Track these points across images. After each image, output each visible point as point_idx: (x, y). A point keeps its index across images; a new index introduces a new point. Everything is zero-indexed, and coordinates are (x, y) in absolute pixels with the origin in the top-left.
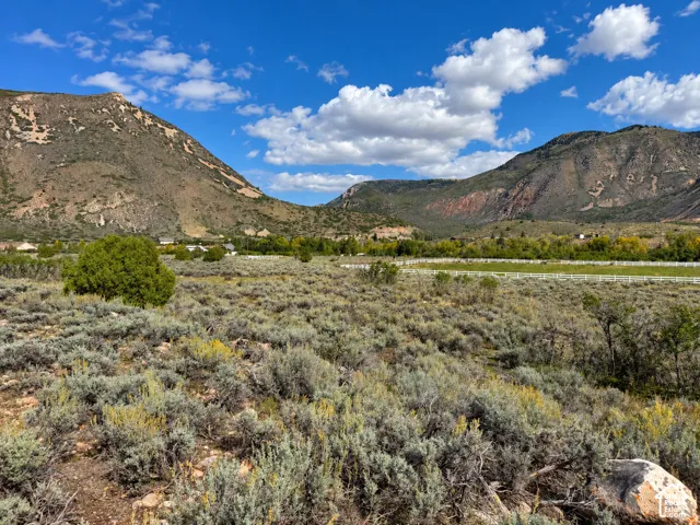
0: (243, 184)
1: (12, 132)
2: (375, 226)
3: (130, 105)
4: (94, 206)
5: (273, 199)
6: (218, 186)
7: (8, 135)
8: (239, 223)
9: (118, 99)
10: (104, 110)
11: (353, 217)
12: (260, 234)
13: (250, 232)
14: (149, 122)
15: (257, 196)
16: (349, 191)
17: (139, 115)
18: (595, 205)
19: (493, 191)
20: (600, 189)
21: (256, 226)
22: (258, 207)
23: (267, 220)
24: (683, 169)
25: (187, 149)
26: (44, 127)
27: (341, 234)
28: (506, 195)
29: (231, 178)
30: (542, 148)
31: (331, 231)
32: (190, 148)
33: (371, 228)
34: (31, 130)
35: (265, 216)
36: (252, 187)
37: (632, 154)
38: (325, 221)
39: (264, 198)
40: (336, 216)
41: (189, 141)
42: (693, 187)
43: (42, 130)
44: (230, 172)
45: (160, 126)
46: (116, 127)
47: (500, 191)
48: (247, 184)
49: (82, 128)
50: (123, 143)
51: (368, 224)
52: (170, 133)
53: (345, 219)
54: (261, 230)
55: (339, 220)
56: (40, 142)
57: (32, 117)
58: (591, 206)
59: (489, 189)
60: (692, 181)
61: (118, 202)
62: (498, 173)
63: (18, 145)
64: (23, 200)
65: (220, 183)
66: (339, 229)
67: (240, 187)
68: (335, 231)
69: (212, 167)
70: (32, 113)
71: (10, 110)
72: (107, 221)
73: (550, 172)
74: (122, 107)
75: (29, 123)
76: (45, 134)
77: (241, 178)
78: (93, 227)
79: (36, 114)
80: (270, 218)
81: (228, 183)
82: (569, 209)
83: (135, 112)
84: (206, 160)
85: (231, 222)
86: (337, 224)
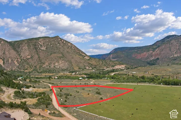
1: (39, 48)
3: (60, 38)
4: (57, 64)
6: (80, 57)
7: (39, 49)
8: (85, 66)
9: (58, 37)
10: (56, 40)
11: (111, 63)
13: (87, 68)
14: (65, 42)
15: (89, 58)
17: (63, 41)
18: (173, 56)
19: (150, 52)
21: (89, 67)
22: (89, 61)
25: (73, 48)
26: (45, 46)
31: (105, 67)
33: (115, 66)
34: (42, 47)
36: (87, 56)
38: (104, 64)
41: (73, 46)
43: (44, 47)
45: (67, 43)
46: (58, 44)
49: (52, 45)
50: (60, 48)
51: (114, 65)
52: (69, 44)
54: (90, 67)
56: (44, 50)
57: (42, 44)
61: (61, 63)
62: (152, 46)
63: (41, 51)
64: (44, 63)
66: (107, 67)
67: (85, 56)
69: (78, 52)
70: (42, 43)
71: (38, 43)
72: (59, 67)
74: (59, 39)
75: (42, 45)
76: (45, 48)
77: (85, 54)
78: (57, 68)
79: (43, 43)
80: (91, 64)
81: (82, 55)
83: (62, 40)
84: (77, 50)
85: (83, 66)
86: (107, 65)
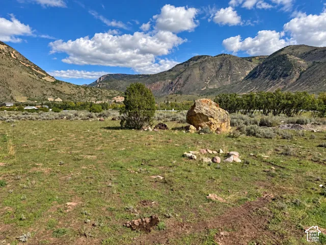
0: (45, 75)
2: (114, 96)
5: (61, 82)
6: (31, 76)
8: (44, 95)
11: (103, 92)
12: (56, 100)
13: (50, 99)
15: (53, 81)
16: (100, 79)
18: (207, 88)
19: (166, 81)
20: (209, 81)
21: (54, 96)
22: (54, 86)
23: (60, 93)
24: (240, 73)
27: (98, 100)
28: (172, 83)
29: (38, 72)
30: (186, 62)
31: (93, 99)
32: (14, 55)
35: (59, 91)
36: (50, 76)
37: (221, 66)
38: (90, 94)
39: (57, 82)
40: (95, 91)
41: (14, 52)
42: (243, 80)
44: (38, 68)
47: (170, 81)
48: (47, 75)
51: (111, 96)
53: (100, 93)
54: (57, 98)
55: (96, 94)
58: (205, 88)
59: (165, 80)
60: (243, 78)
62: (168, 72)
65: (33, 74)
66: (96, 97)
67: (44, 76)
68: (95, 98)
69: (27, 65)
73: (189, 73)
77: (44, 72)
80: (61, 92)
81: (37, 74)
82: (197, 89)
84: (24, 62)
85: (40, 94)
86: (96, 95)
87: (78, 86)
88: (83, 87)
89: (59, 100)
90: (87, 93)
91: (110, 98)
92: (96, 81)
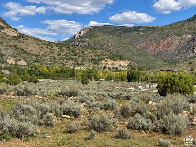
0: (5, 26)
2: (102, 59)
5: (27, 36)
11: (86, 52)
12: (18, 63)
13: (11, 61)
15: (16, 35)
16: (80, 33)
19: (184, 36)
21: (16, 57)
22: (16, 43)
27: (78, 64)
28: (193, 39)
31: (71, 62)
33: (99, 61)
35: (22, 50)
36: (11, 28)
38: (66, 55)
39: (20, 36)
40: (73, 51)
47: (189, 36)
48: (8, 26)
51: (97, 58)
54: (20, 60)
59: (181, 35)
67: (3, 28)
68: (74, 62)
80: (26, 52)
86: (74, 57)
87: (49, 44)
88: (57, 44)
89: (23, 63)
90: (62, 54)
91: (95, 62)
92: (75, 36)
